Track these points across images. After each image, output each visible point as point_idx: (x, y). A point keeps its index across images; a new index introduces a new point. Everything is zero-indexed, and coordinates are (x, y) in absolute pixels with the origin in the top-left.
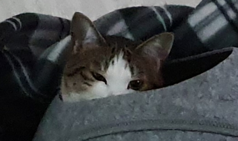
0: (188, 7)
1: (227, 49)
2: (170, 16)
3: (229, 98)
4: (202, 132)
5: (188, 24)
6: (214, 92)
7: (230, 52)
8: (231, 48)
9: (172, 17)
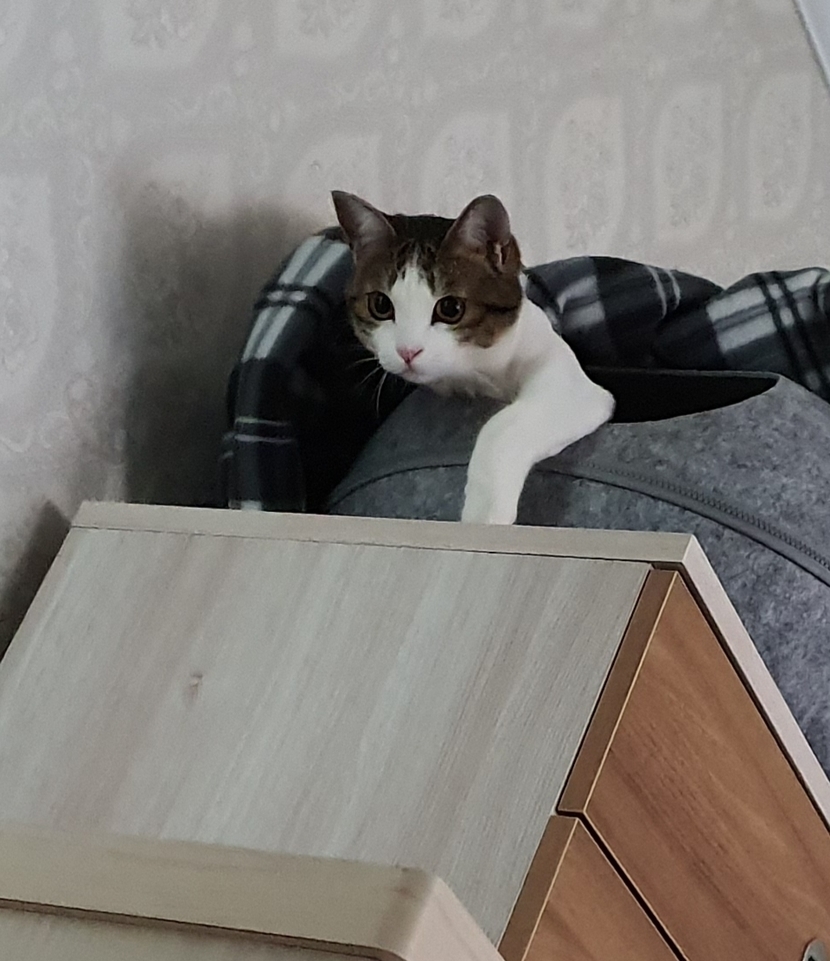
0: (713, 285)
1: (767, 374)
2: (677, 292)
3: (749, 464)
4: (685, 509)
5: (706, 315)
6: (724, 446)
7: (772, 382)
8: (776, 374)
9: (682, 295)
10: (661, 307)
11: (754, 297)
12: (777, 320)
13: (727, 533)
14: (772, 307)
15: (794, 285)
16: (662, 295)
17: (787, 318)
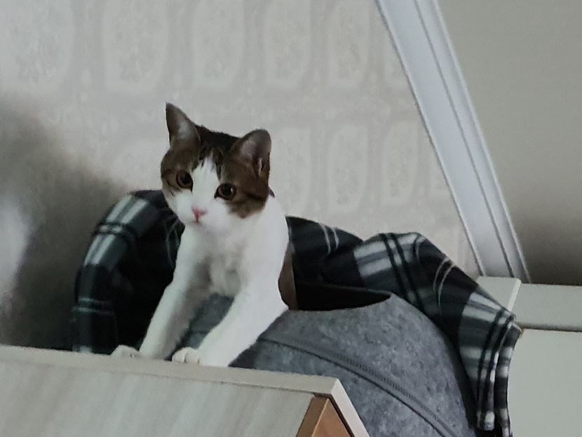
0: (358, 239)
1: (385, 293)
2: (337, 240)
3: (374, 341)
5: (353, 254)
6: (361, 330)
7: (388, 297)
8: (389, 293)
9: (340, 240)
10: (327, 248)
11: (379, 247)
12: (393, 261)
13: (361, 380)
14: (390, 253)
15: (402, 242)
16: (328, 241)
17: (398, 260)
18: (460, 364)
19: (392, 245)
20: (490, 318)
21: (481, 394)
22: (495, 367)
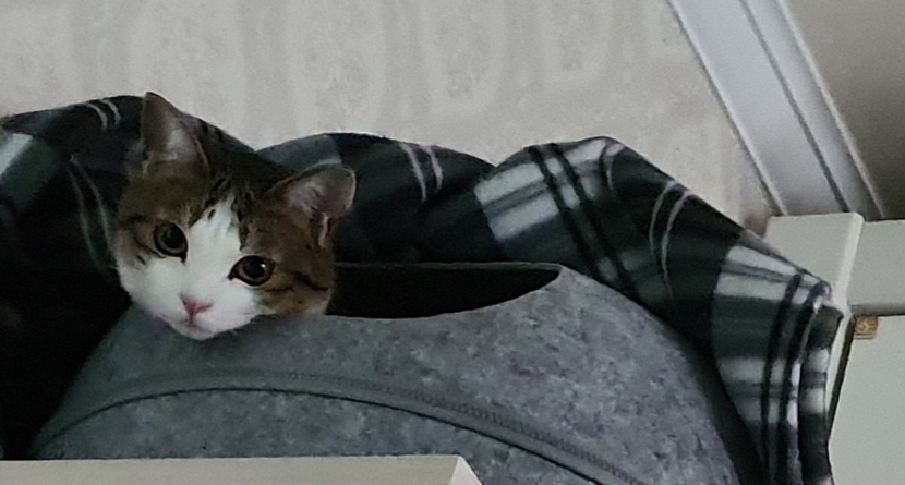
0: (482, 162)
1: (549, 266)
2: (439, 172)
5: (475, 197)
7: (554, 275)
8: (558, 265)
9: (443, 173)
10: (420, 190)
11: (530, 174)
12: (559, 200)
13: (513, 452)
14: (552, 185)
15: (575, 158)
16: (419, 175)
17: (570, 197)
18: (721, 398)
19: (555, 167)
20: (775, 293)
21: (773, 452)
22: (795, 393)
